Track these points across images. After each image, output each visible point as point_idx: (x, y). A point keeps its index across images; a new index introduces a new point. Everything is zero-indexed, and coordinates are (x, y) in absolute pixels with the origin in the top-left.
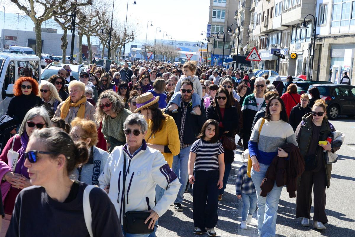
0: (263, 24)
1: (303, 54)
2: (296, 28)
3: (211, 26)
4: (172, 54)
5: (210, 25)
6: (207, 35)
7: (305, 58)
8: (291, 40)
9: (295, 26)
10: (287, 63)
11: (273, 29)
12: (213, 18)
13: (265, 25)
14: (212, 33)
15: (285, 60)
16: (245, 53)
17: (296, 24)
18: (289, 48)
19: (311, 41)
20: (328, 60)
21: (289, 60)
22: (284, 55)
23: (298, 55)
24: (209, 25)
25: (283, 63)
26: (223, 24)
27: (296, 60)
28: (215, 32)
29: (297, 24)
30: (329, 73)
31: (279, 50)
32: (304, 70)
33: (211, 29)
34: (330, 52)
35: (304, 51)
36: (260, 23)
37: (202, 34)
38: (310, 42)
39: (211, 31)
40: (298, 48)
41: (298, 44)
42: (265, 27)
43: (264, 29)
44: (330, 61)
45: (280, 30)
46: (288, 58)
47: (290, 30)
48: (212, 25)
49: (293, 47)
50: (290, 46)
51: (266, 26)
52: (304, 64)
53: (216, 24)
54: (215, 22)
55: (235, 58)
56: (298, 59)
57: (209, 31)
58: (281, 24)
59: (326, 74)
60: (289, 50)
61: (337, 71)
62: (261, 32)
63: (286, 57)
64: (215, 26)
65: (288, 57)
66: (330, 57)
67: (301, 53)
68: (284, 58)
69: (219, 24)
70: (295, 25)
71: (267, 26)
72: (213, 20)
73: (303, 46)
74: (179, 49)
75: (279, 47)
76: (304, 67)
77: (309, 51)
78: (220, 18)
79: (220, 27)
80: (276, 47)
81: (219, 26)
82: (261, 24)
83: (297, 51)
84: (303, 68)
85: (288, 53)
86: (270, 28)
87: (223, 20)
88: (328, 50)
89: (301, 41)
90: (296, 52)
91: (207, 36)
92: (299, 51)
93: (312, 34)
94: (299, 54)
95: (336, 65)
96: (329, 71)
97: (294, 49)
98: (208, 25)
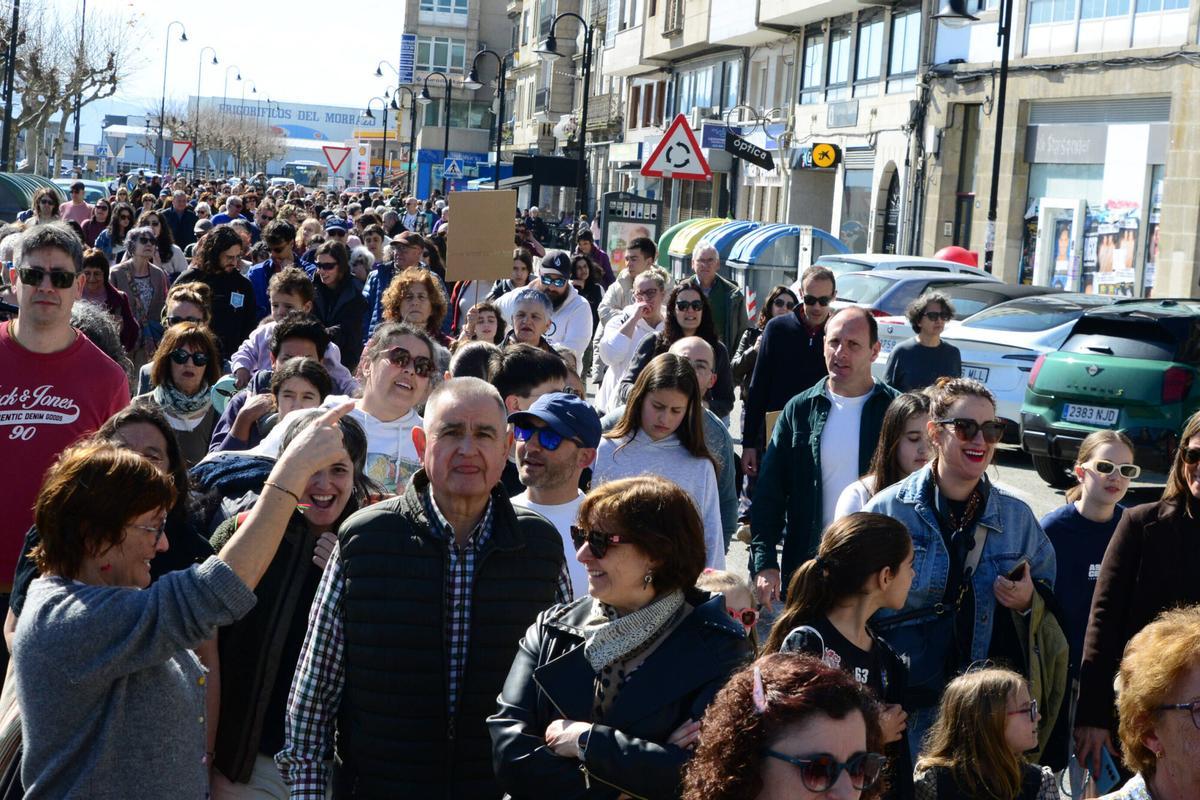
0: (658, 23)
1: (873, 147)
2: (827, 34)
3: (417, 41)
4: (258, 146)
5: (413, 38)
6: (401, 74)
7: (892, 164)
8: (802, 87)
9: (823, 27)
10: (782, 183)
11: (711, 42)
12: (423, 8)
13: (666, 28)
14: (419, 68)
15: (773, 173)
16: (565, 144)
17: (826, 20)
18: (791, 123)
19: (924, 89)
20: (1014, 173)
21: (789, 172)
22: (769, 154)
23: (844, 153)
24: (408, 38)
25: (756, 184)
26: (462, 35)
27: (834, 173)
28: (431, 65)
29: (832, 19)
30: (1021, 234)
31: (739, 130)
32: (882, 219)
33: (416, 54)
34: (1028, 137)
35: (879, 132)
36: (638, 21)
37: (379, 72)
38: (917, 96)
39: (416, 60)
40: (845, 119)
41: (842, 104)
42: (665, 35)
43: (664, 47)
44: (1026, 177)
45: (741, 47)
46: (787, 166)
47: (795, 44)
48: (421, 38)
49: (815, 118)
50: (793, 113)
51: (674, 32)
52: (881, 189)
53: (436, 33)
54: (433, 26)
55: (524, 164)
56: (846, 171)
57: (406, 58)
58: (758, 18)
59: (1008, 238)
60: (792, 129)
61: (1061, 226)
62: (646, 56)
63: (776, 161)
64: (433, 43)
65: (787, 160)
66: (1025, 161)
67: (864, 142)
68: (768, 164)
69: (446, 34)
70: (821, 22)
71: (680, 32)
72: (425, 17)
73: (874, 112)
74: (277, 131)
75: (732, 119)
76: (884, 207)
77: (913, 137)
78: (448, 10)
79: (450, 44)
80: (719, 117)
81: (447, 40)
82: (643, 25)
83: (840, 134)
84: (878, 209)
85: (787, 143)
86: (691, 37)
87: (461, 20)
88: (1015, 128)
89: (860, 91)
90: (835, 141)
91: (401, 80)
92: (849, 135)
93: (925, 61)
94: (848, 149)
95: (1057, 197)
96: (1019, 223)
97: (821, 127)
98: (405, 38)
